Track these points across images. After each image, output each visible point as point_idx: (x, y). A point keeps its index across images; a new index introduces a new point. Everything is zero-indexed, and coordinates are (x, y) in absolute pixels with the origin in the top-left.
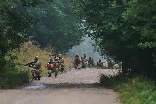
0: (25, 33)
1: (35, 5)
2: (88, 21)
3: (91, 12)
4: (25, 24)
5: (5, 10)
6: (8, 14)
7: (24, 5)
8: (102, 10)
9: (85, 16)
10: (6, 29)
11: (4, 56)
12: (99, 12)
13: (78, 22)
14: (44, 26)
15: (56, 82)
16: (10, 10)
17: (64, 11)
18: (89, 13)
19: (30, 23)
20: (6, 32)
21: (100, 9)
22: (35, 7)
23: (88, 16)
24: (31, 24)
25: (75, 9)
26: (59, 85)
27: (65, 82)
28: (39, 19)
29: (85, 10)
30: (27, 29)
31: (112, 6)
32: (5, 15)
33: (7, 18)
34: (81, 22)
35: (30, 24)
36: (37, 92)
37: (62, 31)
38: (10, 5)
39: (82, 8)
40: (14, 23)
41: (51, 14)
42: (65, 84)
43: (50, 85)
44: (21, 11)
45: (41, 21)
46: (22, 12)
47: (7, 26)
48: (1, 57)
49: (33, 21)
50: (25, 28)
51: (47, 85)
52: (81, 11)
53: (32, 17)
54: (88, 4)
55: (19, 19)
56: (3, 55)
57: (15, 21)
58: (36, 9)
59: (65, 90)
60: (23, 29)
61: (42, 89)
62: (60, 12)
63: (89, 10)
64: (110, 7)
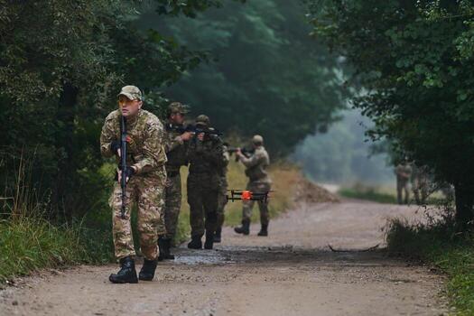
0: (163, 96)
1: (195, 11)
2: (352, 60)
3: (364, 33)
4: (163, 67)
5: (102, 24)
6: (111, 38)
7: (162, 10)
8: (395, 28)
9: (344, 46)
10: (107, 84)
11: (100, 165)
12: (388, 33)
13: (322, 63)
14: (220, 75)
15: (254, 245)
16: (120, 27)
17: (281, 29)
18: (357, 36)
19: (179, 65)
20: (105, 94)
21: (390, 24)
22: (193, 16)
23: (352, 45)
24: (182, 69)
25: (314, 23)
26: (265, 252)
27: (284, 245)
28: (207, 53)
29: (345, 28)
30: (169, 84)
31: (425, 16)
32: (103, 40)
33: (109, 49)
34: (332, 64)
35: (179, 68)
36: (197, 273)
37: (275, 89)
38: (118, 12)
39: (336, 20)
40: (130, 64)
41: (244, 38)
42: (283, 249)
43: (238, 253)
44: (151, 30)
45: (211, 60)
46: (156, 33)
47: (108, 72)
48: (92, 168)
49: (187, 59)
50: (162, 81)
51: (230, 252)
52: (333, 29)
53: (184, 47)
54: (354, 9)
55: (145, 54)
56: (97, 160)
57: (133, 59)
58: (197, 23)
59: (284, 270)
60: (157, 84)
61: (215, 265)
62: (270, 32)
63: (357, 28)
64: (419, 19)
